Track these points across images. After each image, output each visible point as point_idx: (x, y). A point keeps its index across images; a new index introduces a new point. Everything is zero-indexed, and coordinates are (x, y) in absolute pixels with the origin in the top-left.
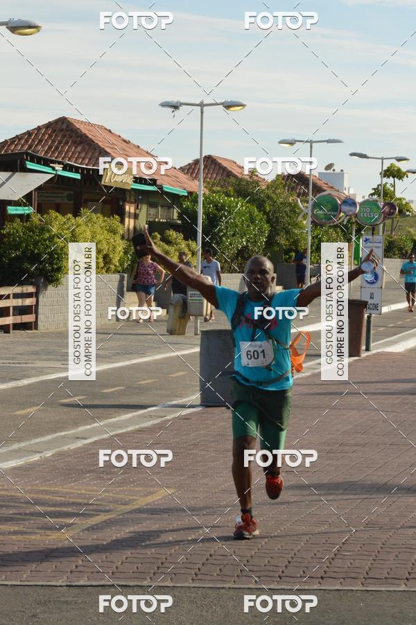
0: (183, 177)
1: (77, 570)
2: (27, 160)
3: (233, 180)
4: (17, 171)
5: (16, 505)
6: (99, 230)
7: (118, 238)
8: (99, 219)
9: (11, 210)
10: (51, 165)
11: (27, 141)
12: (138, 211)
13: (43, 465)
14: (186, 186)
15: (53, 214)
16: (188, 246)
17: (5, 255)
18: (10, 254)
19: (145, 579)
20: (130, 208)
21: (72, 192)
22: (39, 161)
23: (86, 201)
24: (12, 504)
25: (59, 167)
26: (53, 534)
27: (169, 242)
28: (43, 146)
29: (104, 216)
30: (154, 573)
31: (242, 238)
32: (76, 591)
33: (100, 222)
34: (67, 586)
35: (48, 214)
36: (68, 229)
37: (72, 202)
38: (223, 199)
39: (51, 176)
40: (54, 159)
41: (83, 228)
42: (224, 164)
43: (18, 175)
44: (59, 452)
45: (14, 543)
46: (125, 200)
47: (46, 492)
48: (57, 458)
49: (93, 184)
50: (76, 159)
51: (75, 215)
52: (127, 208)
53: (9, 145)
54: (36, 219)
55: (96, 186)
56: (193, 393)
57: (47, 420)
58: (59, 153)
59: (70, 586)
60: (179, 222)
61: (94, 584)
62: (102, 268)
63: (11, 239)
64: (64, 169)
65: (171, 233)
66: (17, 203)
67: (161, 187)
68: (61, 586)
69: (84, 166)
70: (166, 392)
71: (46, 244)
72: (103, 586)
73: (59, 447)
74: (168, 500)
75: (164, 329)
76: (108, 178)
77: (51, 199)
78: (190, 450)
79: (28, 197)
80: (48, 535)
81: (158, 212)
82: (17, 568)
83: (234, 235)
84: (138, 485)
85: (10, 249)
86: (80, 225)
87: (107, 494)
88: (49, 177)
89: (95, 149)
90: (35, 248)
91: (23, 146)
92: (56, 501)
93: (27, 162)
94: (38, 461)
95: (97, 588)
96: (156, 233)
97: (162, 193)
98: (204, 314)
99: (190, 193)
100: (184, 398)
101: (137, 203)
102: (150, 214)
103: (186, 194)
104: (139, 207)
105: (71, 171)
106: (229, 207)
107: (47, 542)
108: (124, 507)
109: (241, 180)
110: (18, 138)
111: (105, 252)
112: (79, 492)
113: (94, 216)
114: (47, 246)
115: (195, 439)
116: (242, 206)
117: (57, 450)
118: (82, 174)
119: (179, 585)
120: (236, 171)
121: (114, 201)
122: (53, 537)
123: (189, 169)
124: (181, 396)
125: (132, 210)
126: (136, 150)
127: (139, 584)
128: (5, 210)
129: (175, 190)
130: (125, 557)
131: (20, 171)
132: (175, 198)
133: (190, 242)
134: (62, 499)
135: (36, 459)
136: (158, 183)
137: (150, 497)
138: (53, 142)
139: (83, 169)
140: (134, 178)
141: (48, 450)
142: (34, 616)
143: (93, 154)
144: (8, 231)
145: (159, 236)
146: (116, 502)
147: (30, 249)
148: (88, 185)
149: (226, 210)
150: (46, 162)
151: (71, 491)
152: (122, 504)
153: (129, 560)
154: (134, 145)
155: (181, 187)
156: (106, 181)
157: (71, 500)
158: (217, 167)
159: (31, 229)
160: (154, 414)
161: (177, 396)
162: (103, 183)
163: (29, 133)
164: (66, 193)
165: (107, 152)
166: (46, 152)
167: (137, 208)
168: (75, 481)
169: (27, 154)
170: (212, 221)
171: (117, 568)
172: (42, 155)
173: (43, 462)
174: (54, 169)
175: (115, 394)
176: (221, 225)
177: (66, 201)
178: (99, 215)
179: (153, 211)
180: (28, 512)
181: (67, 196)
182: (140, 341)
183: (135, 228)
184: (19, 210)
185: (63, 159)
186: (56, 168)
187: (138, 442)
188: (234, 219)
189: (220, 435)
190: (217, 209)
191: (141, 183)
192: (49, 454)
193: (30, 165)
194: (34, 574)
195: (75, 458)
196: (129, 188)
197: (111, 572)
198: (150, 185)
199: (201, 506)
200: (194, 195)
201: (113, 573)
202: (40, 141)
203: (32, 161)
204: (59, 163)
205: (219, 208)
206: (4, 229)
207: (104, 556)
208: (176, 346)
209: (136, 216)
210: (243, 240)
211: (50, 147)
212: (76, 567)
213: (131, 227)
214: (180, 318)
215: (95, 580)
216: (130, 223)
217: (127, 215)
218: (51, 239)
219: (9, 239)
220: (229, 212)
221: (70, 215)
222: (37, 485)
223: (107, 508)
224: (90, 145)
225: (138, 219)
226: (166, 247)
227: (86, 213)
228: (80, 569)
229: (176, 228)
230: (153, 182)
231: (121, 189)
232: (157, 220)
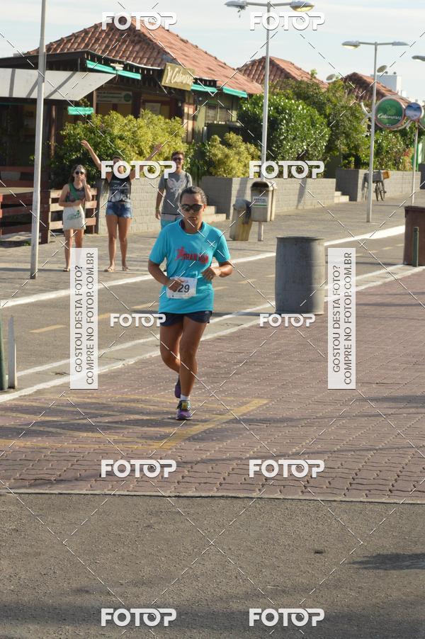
0: (242, 78)
1: (183, 480)
2: (87, 59)
3: (291, 81)
4: (77, 71)
5: (110, 413)
6: (160, 132)
7: (179, 140)
8: (160, 121)
9: (73, 111)
10: (112, 64)
11: (83, 39)
12: (196, 113)
13: (128, 373)
14: (245, 87)
15: (115, 115)
16: (247, 149)
17: (65, 156)
18: (70, 156)
19: (254, 491)
20: (188, 110)
21: (131, 93)
22: (99, 60)
23: (146, 101)
24: (106, 413)
25: (119, 67)
26: (155, 444)
27: (229, 146)
28: (100, 45)
29: (165, 118)
30: (263, 485)
31: (303, 142)
32: (186, 501)
33: (161, 124)
34: (175, 496)
35: (109, 115)
36: (130, 130)
37: (130, 102)
38: (283, 102)
39: (113, 76)
40: (111, 57)
41: (145, 130)
42: (282, 65)
43: (79, 75)
44: (141, 360)
45: (117, 452)
46: (183, 102)
47: (137, 401)
48: (140, 366)
49: (152, 85)
50: (134, 58)
51: (137, 117)
52: (186, 110)
53: (65, 43)
54: (97, 120)
55: (155, 86)
56: (266, 300)
58: (117, 52)
59: (179, 497)
60: (239, 124)
61: (203, 495)
63: (72, 141)
64: (125, 69)
65: (231, 136)
66: (77, 104)
67: (220, 90)
68: (169, 497)
69: (143, 66)
70: (238, 300)
71: (107, 146)
72: (212, 497)
73: (141, 355)
74: (263, 410)
76: (168, 78)
77: (109, 99)
78: (275, 359)
79: (90, 97)
80: (150, 445)
81: (216, 115)
83: (294, 139)
84: (228, 395)
85: (71, 151)
86: (141, 127)
88: (111, 77)
89: (154, 49)
91: (79, 44)
92: (150, 409)
93: (88, 62)
94: (121, 369)
95: (206, 499)
96: (216, 136)
97: (221, 94)
98: (269, 219)
99: (251, 95)
100: (258, 306)
101: (196, 103)
102: (209, 116)
103: (246, 96)
104: (198, 109)
105: (131, 70)
106: (290, 110)
107: (150, 451)
108: (220, 417)
109: (301, 82)
110: (75, 36)
112: (171, 401)
113: (155, 118)
114: (108, 148)
115: (277, 349)
116: (303, 109)
117: (140, 357)
118: (142, 74)
119: (290, 498)
120: (294, 73)
121: (173, 103)
122: (154, 447)
123: (245, 70)
124: (255, 304)
125: (191, 111)
126: (194, 50)
127: (247, 495)
128: (66, 109)
129: (235, 92)
130: (231, 468)
131: (81, 71)
132: (234, 101)
133: (249, 145)
134: (156, 408)
135: (120, 366)
136: (218, 84)
137: (244, 407)
138: (111, 40)
139: (143, 69)
140: (195, 79)
141: (131, 357)
142: (149, 526)
143: (152, 53)
144: (67, 131)
145: (219, 139)
146: (210, 411)
148: (147, 84)
149: (286, 113)
150: (107, 62)
151: (163, 400)
152: (217, 414)
153: (235, 471)
154: (192, 45)
155: (241, 89)
156: (167, 82)
157: (165, 410)
158: (275, 68)
159: (91, 131)
160: (229, 322)
161: (250, 304)
162: (163, 84)
163: (86, 32)
164: (124, 93)
165: (166, 52)
166: (104, 51)
167: (196, 109)
168: (165, 390)
169: (88, 53)
170: (273, 124)
171: (224, 479)
172: (99, 54)
173: (126, 370)
174: (114, 68)
176: (282, 129)
177: (123, 101)
178: (160, 116)
179: (211, 113)
181: (125, 97)
183: (193, 129)
184: (80, 111)
185: (120, 58)
186: (117, 68)
187: (219, 351)
188: (295, 122)
189: (302, 345)
190: (278, 112)
191: (201, 84)
192: (131, 361)
193: (90, 65)
194: (140, 484)
195: (158, 366)
196: (189, 90)
197: (218, 483)
198: (210, 86)
199: (298, 417)
200: (254, 97)
201: (221, 484)
202: (97, 39)
203: (93, 60)
204: (120, 63)
205: (278, 110)
206: (63, 130)
207: (210, 467)
208: (241, 252)
209: (194, 118)
210: (304, 144)
211: (107, 46)
212: (183, 477)
213: (190, 129)
214: (243, 224)
215: (204, 490)
216: (188, 125)
217: (186, 116)
218: (112, 141)
219: (69, 139)
220: (290, 115)
221: (131, 117)
222: (127, 393)
223: (204, 418)
224: (149, 44)
225: (196, 120)
226: (226, 150)
227: (147, 114)
228: (187, 479)
229: (236, 130)
230: (212, 83)
231: (180, 90)
232: (215, 122)
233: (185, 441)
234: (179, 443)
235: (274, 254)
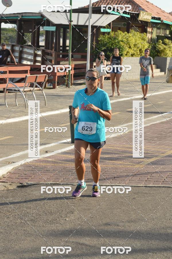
0: (171, 17)
1: (148, 180)
4: (104, 14)
5: (118, 153)
6: (138, 39)
7: (145, 42)
8: (138, 35)
9: (102, 30)
10: (118, 11)
11: (107, 1)
12: (152, 31)
13: (125, 136)
15: (119, 32)
18: (101, 48)
20: (149, 30)
21: (126, 23)
23: (132, 26)
24: (116, 152)
27: (165, 44)
28: (113, 4)
29: (140, 33)
32: (149, 188)
33: (138, 36)
34: (145, 186)
35: (117, 32)
36: (125, 38)
37: (126, 27)
41: (132, 38)
43: (105, 16)
45: (121, 168)
46: (147, 26)
48: (130, 134)
49: (135, 19)
51: (128, 33)
52: (148, 30)
53: (99, 3)
54: (112, 34)
55: (136, 20)
57: (123, 118)
59: (146, 187)
60: (169, 36)
61: (156, 186)
62: (139, 55)
63: (102, 42)
64: (124, 13)
65: (166, 40)
66: (104, 27)
67: (162, 21)
68: (142, 187)
70: (169, 107)
71: (116, 44)
72: (159, 187)
73: (130, 129)
75: (165, 81)
76: (141, 17)
77: (117, 25)
79: (109, 24)
80: (134, 166)
81: (160, 32)
82: (123, 179)
84: (166, 146)
85: (102, 46)
86: (130, 37)
87: (154, 149)
88: (118, 16)
89: (135, 5)
90: (112, 46)
91: (105, 3)
94: (122, 135)
95: (157, 188)
96: (160, 40)
97: (163, 24)
101: (152, 27)
102: (157, 32)
104: (153, 29)
105: (126, 14)
107: (134, 168)
108: (162, 154)
111: (140, 48)
113: (136, 33)
118: (131, 15)
121: (143, 27)
122: (137, 166)
125: (150, 31)
126: (152, 5)
128: (100, 29)
129: (168, 22)
130: (167, 175)
131: (106, 14)
132: (168, 26)
136: (161, 19)
137: (171, 151)
138: (118, 2)
139: (131, 13)
140: (152, 17)
142: (134, 198)
143: (134, 7)
144: (101, 39)
145: (161, 42)
146: (159, 152)
147: (110, 47)
148: (132, 19)
152: (161, 153)
153: (169, 176)
154: (151, 3)
155: (170, 21)
156: (141, 18)
159: (110, 38)
160: (166, 116)
162: (139, 19)
164: (123, 23)
165: (140, 6)
167: (152, 30)
171: (164, 180)
175: (149, 107)
177: (123, 26)
178: (138, 32)
179: (158, 31)
180: (124, 156)
181: (123, 24)
182: (155, 85)
183: (151, 38)
184: (105, 30)
186: (120, 13)
187: (162, 128)
191: (154, 19)
194: (130, 181)
196: (150, 21)
197: (162, 181)
198: (158, 20)
201: (163, 182)
202: (112, 1)
206: (99, 38)
207: (159, 175)
208: (170, 88)
209: (152, 33)
211: (116, 4)
212: (148, 179)
213: (150, 37)
214: (171, 76)
215: (156, 184)
216: (149, 36)
217: (148, 32)
218: (118, 42)
219: (101, 42)
221: (126, 33)
222: (125, 144)
223: (156, 155)
224: (133, 3)
226: (164, 46)
227: (132, 31)
228: (149, 180)
229: (168, 38)
230: (159, 19)
231: (146, 22)
232: (160, 35)
233: (149, 164)
234: (146, 165)
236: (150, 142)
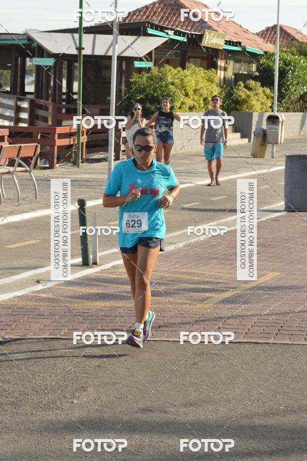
0: (260, 40)
1: (219, 331)
2: (148, 27)
3: (295, 42)
4: (140, 35)
5: (166, 282)
6: (200, 79)
7: (214, 86)
8: (201, 72)
9: (137, 64)
10: (165, 31)
11: (145, 13)
12: (227, 66)
13: (178, 253)
14: (262, 47)
15: (168, 67)
16: (264, 91)
17: (133, 97)
18: (135, 97)
19: (270, 338)
20: (221, 63)
21: (179, 52)
22: (157, 27)
23: (190, 57)
24: (163, 282)
25: (171, 33)
26: (198, 304)
27: (250, 89)
28: (157, 17)
29: (204, 69)
30: (277, 334)
31: (303, 86)
35: (164, 67)
36: (178, 78)
37: (179, 58)
38: (289, 57)
39: (167, 39)
40: (165, 26)
41: (189, 78)
42: (289, 31)
43: (142, 38)
44: (187, 244)
45: (171, 310)
46: (217, 57)
47: (186, 273)
48: (187, 248)
49: (195, 45)
50: (182, 26)
51: (184, 68)
52: (219, 63)
53: (132, 16)
54: (155, 71)
55: (197, 46)
56: (278, 201)
57: (174, 220)
58: (169, 22)
60: (257, 74)
62: (202, 108)
63: (137, 86)
64: (175, 34)
65: (251, 82)
66: (140, 59)
67: (244, 48)
69: (188, 32)
71: (162, 90)
72: (240, 342)
73: (188, 240)
74: (276, 280)
75: (249, 154)
76: (206, 41)
78: (284, 243)
79: (150, 54)
80: (195, 305)
81: (241, 67)
82: (175, 329)
83: (298, 84)
85: (136, 93)
86: (187, 76)
87: (231, 276)
88: (165, 40)
90: (154, 92)
91: (142, 16)
92: (195, 280)
93: (148, 29)
94: (174, 250)
95: (236, 344)
96: (241, 83)
98: (279, 142)
99: (266, 53)
100: (272, 205)
101: (226, 59)
102: (235, 68)
103: (262, 53)
104: (228, 63)
105: (179, 35)
106: (295, 63)
107: (195, 310)
108: (245, 285)
109: (302, 43)
110: (139, 10)
111: (205, 96)
112: (210, 274)
113: (197, 69)
114: (164, 91)
115: (286, 236)
116: (304, 62)
117: (186, 242)
118: (188, 37)
119: (296, 343)
120: (297, 36)
121: (210, 58)
122: (198, 307)
123: (262, 35)
124: (269, 204)
125: (223, 65)
127: (266, 342)
128: (133, 63)
129: (256, 50)
130: (253, 322)
131: (143, 36)
132: (254, 56)
133: (265, 89)
134: (199, 278)
135: (172, 249)
136: (242, 45)
137: (262, 278)
138: (165, 13)
139: (188, 34)
140: (226, 41)
141: (180, 242)
142: (194, 364)
143: (194, 23)
144: (134, 79)
145: (243, 85)
147: (151, 94)
148: (191, 45)
149: (292, 65)
150: (162, 29)
151: (204, 272)
153: (257, 324)
155: (258, 48)
156: (205, 43)
157: (206, 280)
158: (284, 33)
159: (151, 79)
161: (266, 204)
162: (202, 44)
163: (147, 7)
164: (175, 51)
166: (160, 21)
167: (227, 63)
168: (205, 265)
169: (148, 23)
170: (283, 73)
171: (249, 330)
172: (157, 23)
173: (177, 251)
174: (167, 34)
175: (220, 201)
176: (288, 77)
177: (174, 57)
178: (201, 68)
179: (237, 65)
180: (176, 288)
181: (175, 54)
182: (233, 162)
183: (224, 78)
184: (143, 64)
185: (172, 26)
186: (169, 33)
188: (298, 72)
189: (304, 233)
190: (286, 65)
191: (230, 44)
192: (181, 245)
193: (150, 31)
195: (200, 248)
196: (222, 49)
197: (244, 332)
198: (236, 46)
199: (302, 285)
200: (268, 54)
201: (246, 333)
202: (155, 13)
203: (152, 28)
204: (171, 29)
205: (286, 63)
206: (132, 78)
207: (238, 321)
208: (259, 166)
209: (225, 69)
210: (305, 87)
211: (162, 18)
212: (219, 328)
213: (222, 77)
214: (261, 145)
216: (221, 74)
217: (219, 68)
218: (166, 86)
219: (135, 85)
220: (295, 67)
221: (180, 69)
222: (178, 268)
223: (233, 286)
225: (226, 71)
226: (248, 92)
227: (191, 66)
228: (221, 330)
229: (255, 79)
230: (238, 44)
231: (215, 49)
232: (240, 72)
233: (220, 302)
234: (216, 304)
235: (284, 167)
236: (224, 264)
